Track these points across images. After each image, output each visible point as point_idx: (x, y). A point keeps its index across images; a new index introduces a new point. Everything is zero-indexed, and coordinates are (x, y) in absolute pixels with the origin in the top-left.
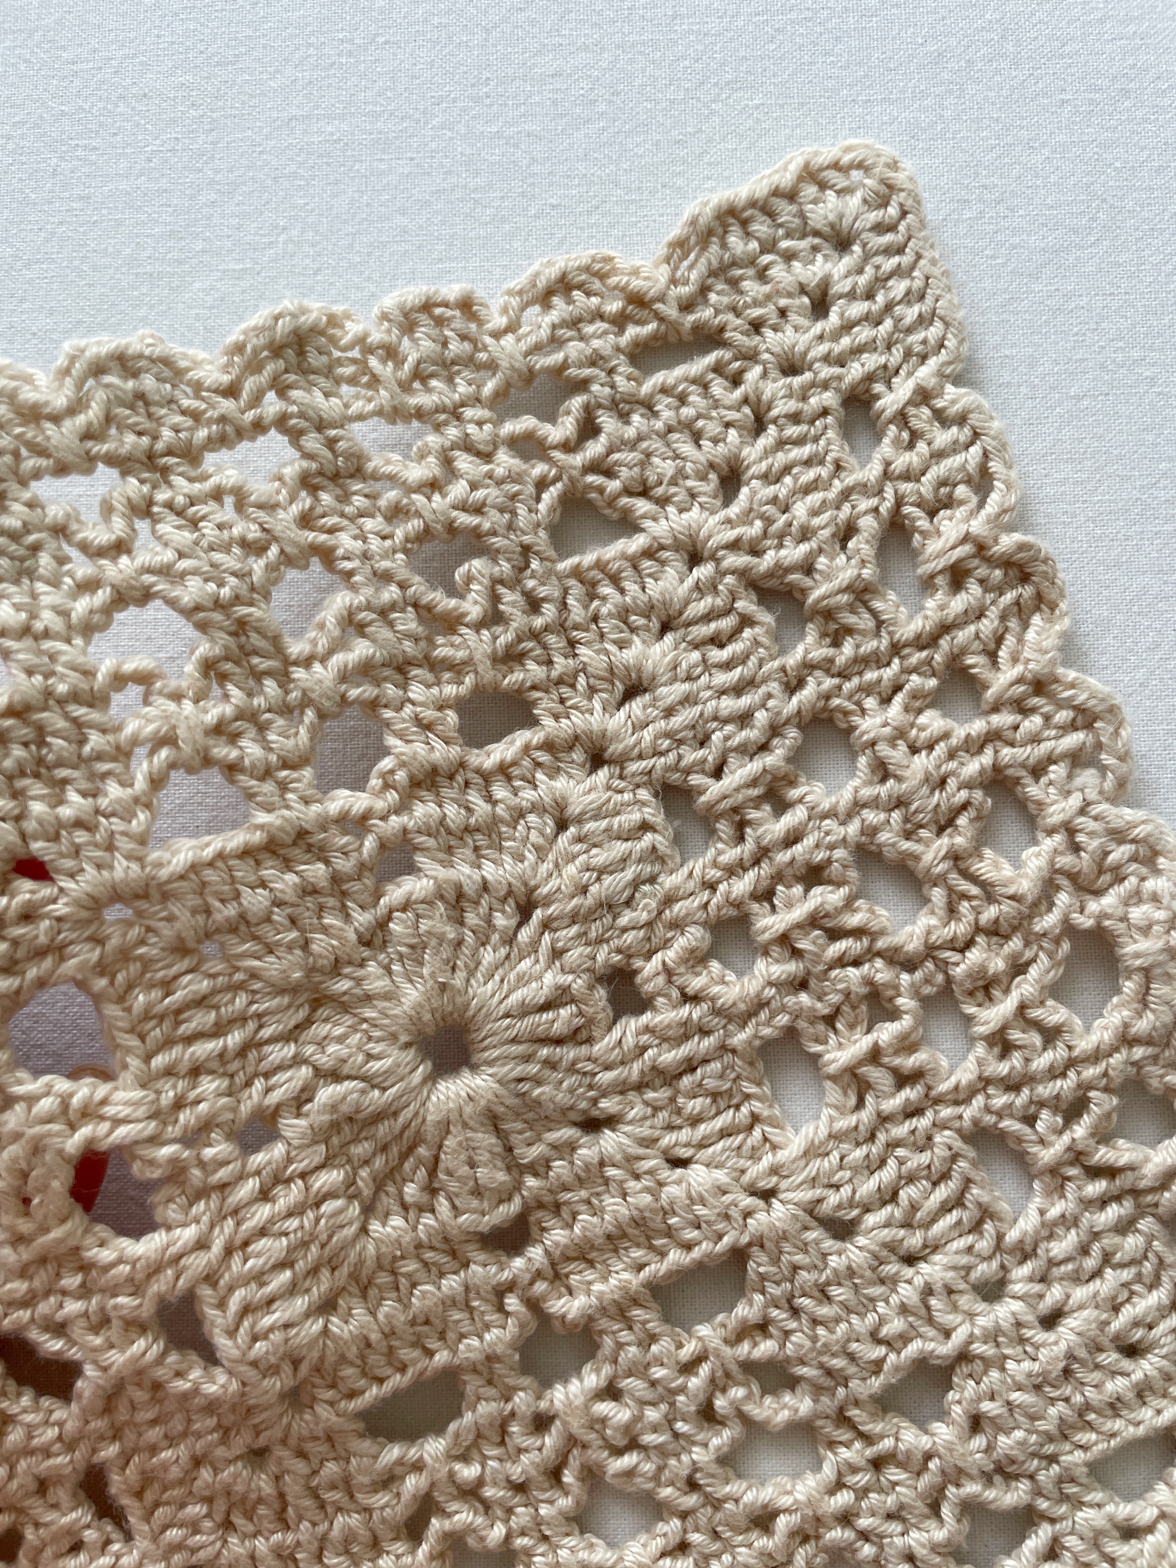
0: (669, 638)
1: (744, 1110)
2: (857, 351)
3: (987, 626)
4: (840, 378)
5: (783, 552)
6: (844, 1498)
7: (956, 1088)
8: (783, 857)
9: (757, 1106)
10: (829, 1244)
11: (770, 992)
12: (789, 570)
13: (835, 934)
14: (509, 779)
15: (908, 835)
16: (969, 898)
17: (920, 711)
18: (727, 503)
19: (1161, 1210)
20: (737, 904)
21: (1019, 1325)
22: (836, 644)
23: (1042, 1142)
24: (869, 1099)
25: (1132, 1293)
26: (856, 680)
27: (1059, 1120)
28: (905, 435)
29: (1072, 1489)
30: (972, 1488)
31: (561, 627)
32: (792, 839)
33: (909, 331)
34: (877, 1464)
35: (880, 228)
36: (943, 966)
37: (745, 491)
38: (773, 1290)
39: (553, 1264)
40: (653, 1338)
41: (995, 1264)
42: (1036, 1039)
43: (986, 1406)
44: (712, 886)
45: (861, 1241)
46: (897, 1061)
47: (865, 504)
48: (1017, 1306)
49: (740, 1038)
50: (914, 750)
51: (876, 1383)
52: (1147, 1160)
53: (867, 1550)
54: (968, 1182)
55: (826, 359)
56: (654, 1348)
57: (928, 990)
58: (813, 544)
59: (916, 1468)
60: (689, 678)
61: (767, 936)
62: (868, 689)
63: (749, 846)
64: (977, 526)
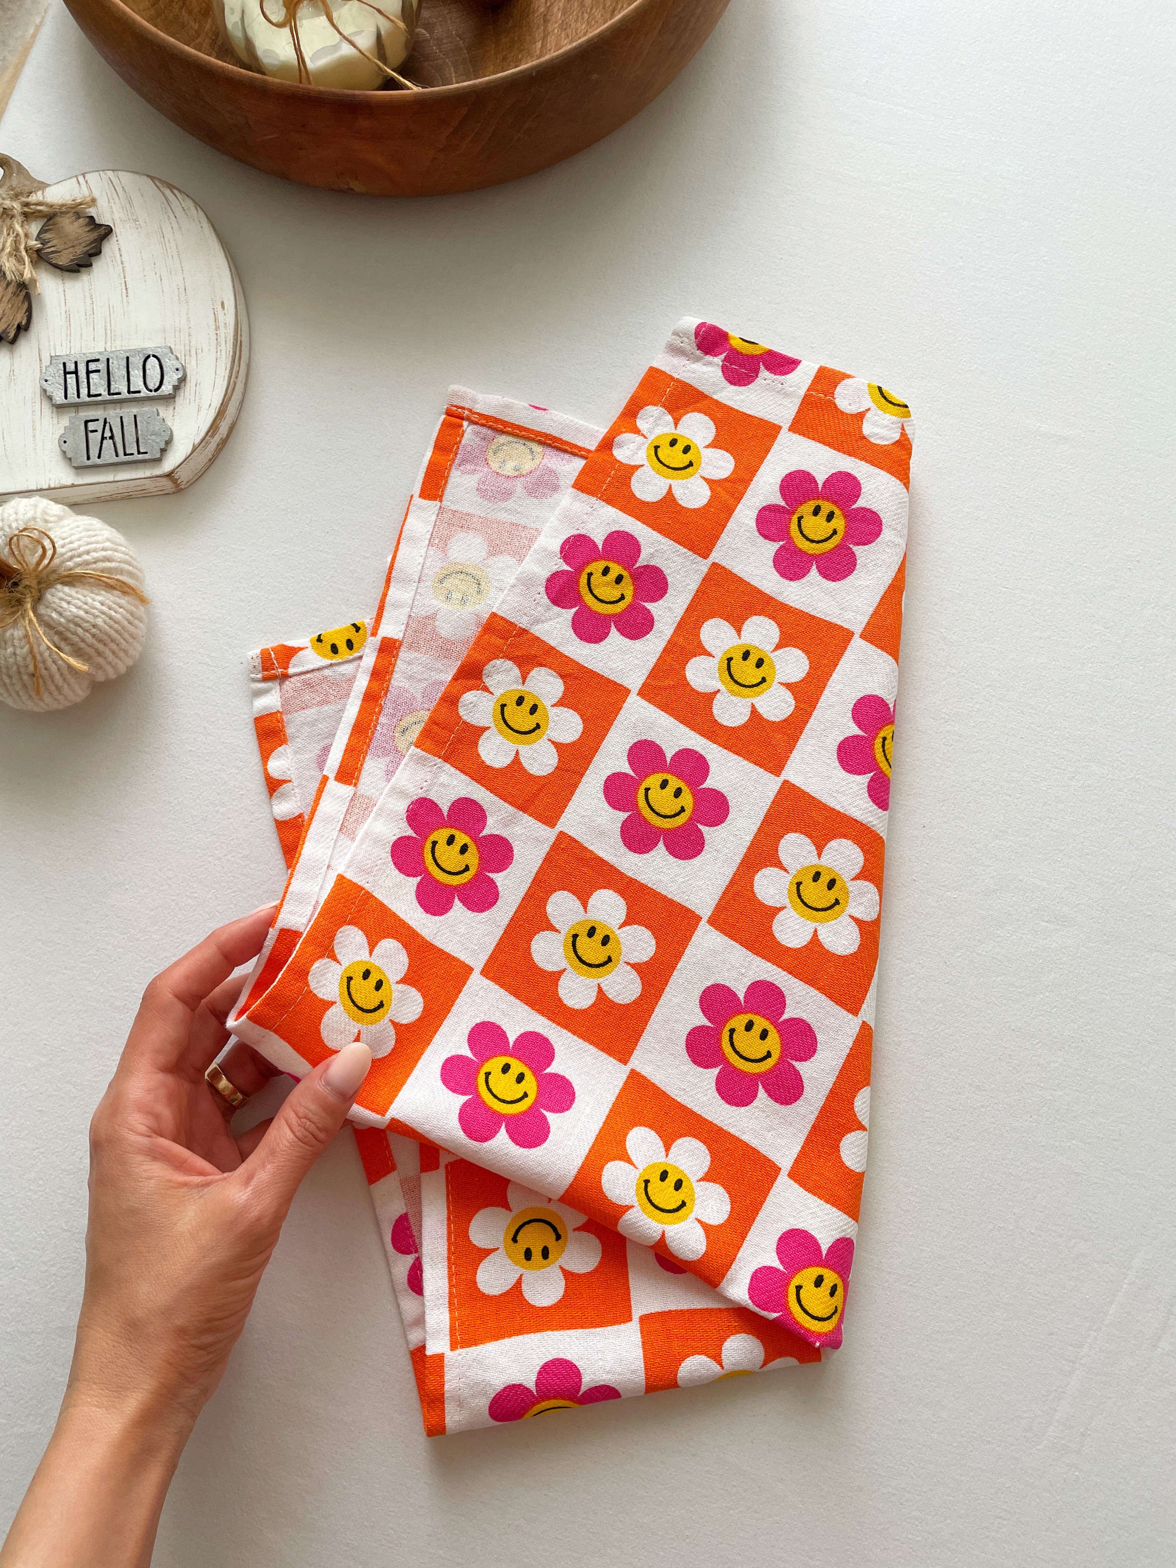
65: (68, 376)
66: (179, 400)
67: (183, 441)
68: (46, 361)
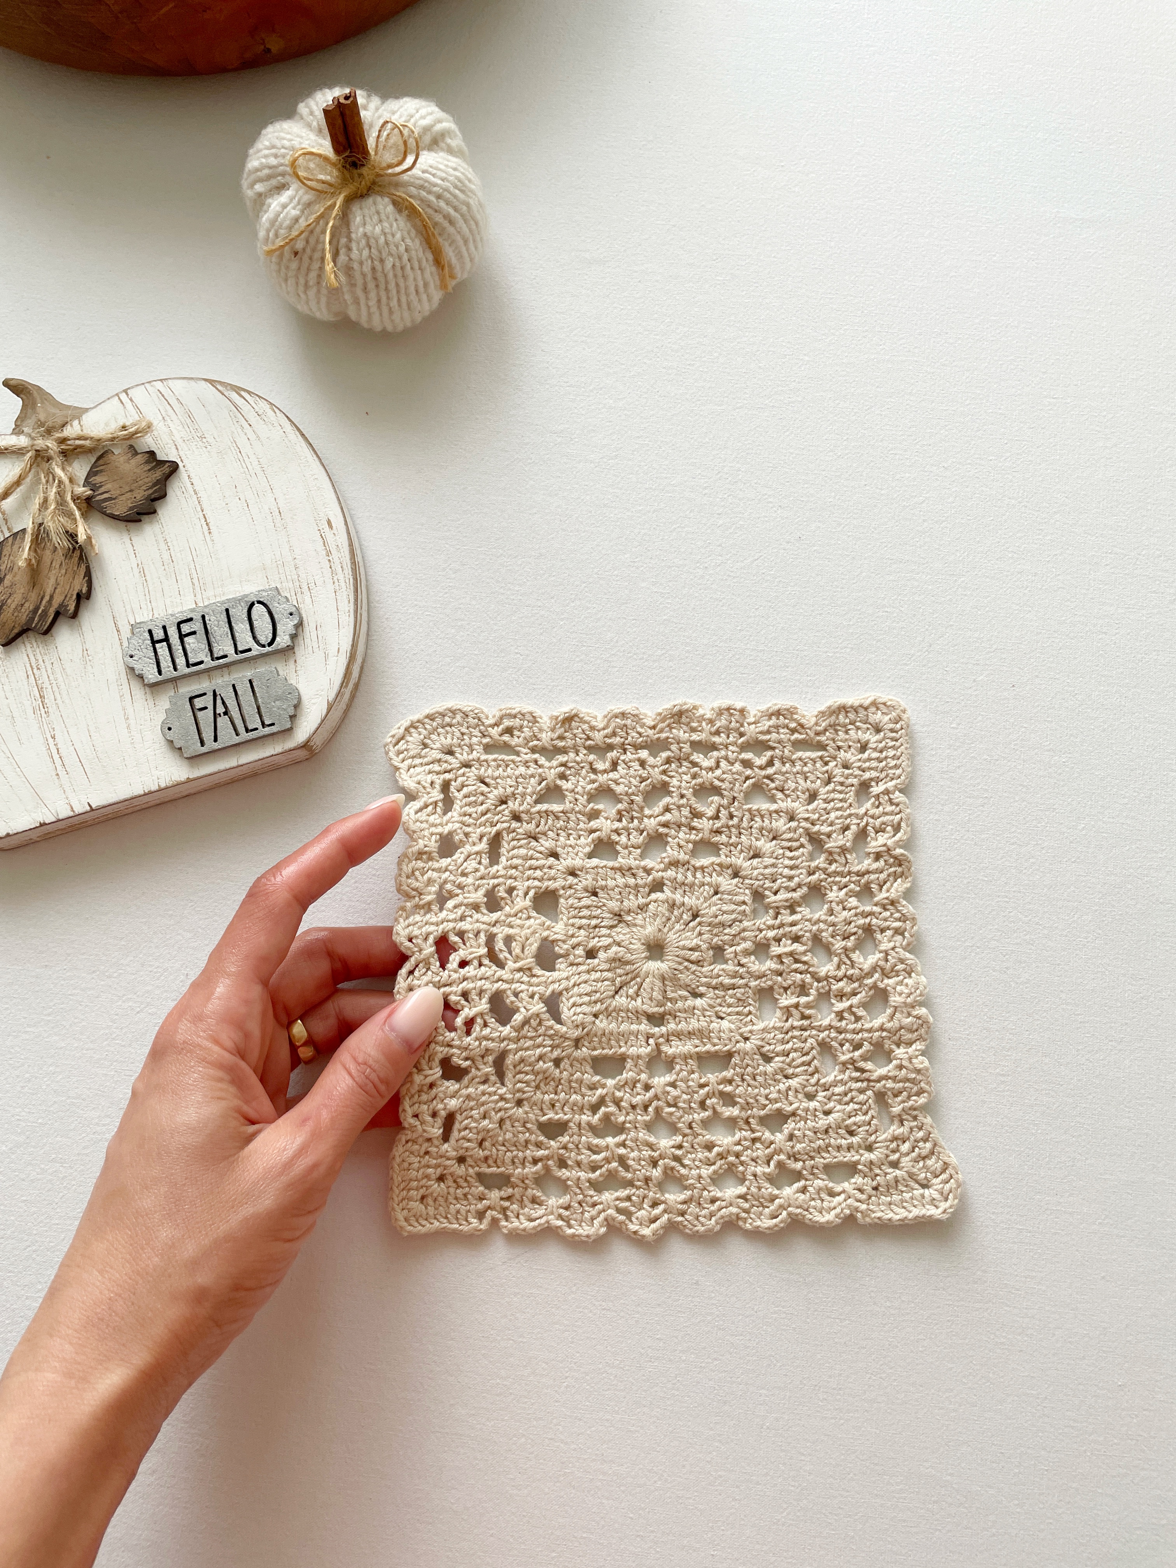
0: (774, 842)
1: (747, 1008)
2: (870, 769)
3: (883, 876)
4: (861, 776)
5: (822, 827)
6: (739, 1148)
7: (820, 1026)
8: (788, 929)
9: (752, 1008)
10: (761, 1061)
11: (768, 972)
12: (822, 834)
13: (797, 961)
14: (704, 872)
15: (833, 937)
16: (846, 964)
17: (851, 897)
18: (808, 804)
19: (875, 1089)
20: (768, 940)
21: (816, 1110)
22: (830, 864)
23: (843, 1053)
24: (790, 1020)
25: (857, 1114)
26: (832, 879)
27: (851, 1048)
28: (877, 803)
29: (816, 1171)
30: (782, 1157)
31: (738, 827)
32: (793, 924)
33: (891, 768)
34: (754, 1140)
35: (892, 731)
36: (829, 984)
37: (816, 802)
38: (737, 1069)
39: (668, 1035)
40: (693, 1072)
41: (814, 1088)
42: (853, 1018)
43: (796, 1132)
44: (761, 931)
45: (772, 1064)
46: (803, 1010)
47: (855, 821)
48: (817, 1104)
49: (753, 984)
50: (844, 909)
51: (762, 1113)
52: (876, 1071)
53: (741, 1168)
54: (814, 1058)
55: (859, 768)
56: (692, 1076)
57: (822, 991)
58: (834, 828)
59: (766, 1145)
60: (776, 858)
61: (774, 953)
62: (835, 883)
63: (778, 921)
64: (890, 843)
65: (157, 645)
66: (300, 651)
67: (313, 701)
68: (126, 632)
